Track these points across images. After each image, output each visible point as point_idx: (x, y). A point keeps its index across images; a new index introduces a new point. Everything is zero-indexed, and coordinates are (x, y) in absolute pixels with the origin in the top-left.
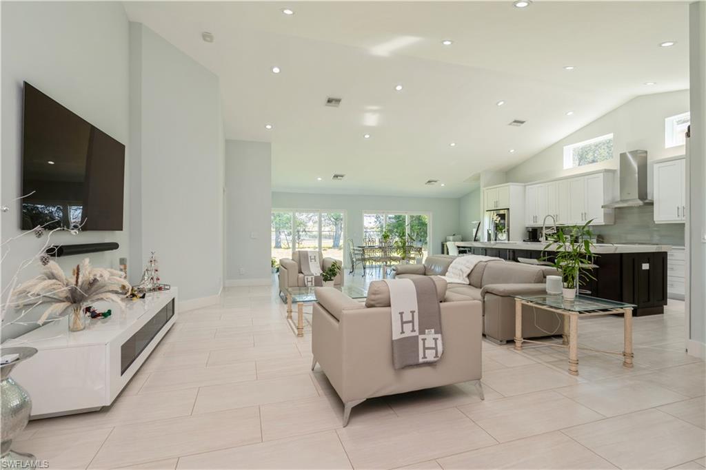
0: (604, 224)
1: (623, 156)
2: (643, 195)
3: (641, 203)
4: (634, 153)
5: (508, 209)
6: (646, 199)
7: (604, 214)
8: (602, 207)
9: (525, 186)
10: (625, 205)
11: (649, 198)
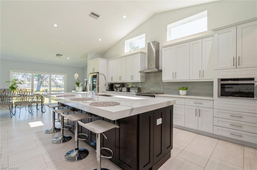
0: (140, 82)
1: (149, 44)
2: (157, 66)
3: (156, 70)
4: (154, 42)
5: (98, 73)
6: (159, 68)
7: (141, 76)
8: (140, 72)
9: (108, 61)
10: (149, 71)
11: (160, 68)
